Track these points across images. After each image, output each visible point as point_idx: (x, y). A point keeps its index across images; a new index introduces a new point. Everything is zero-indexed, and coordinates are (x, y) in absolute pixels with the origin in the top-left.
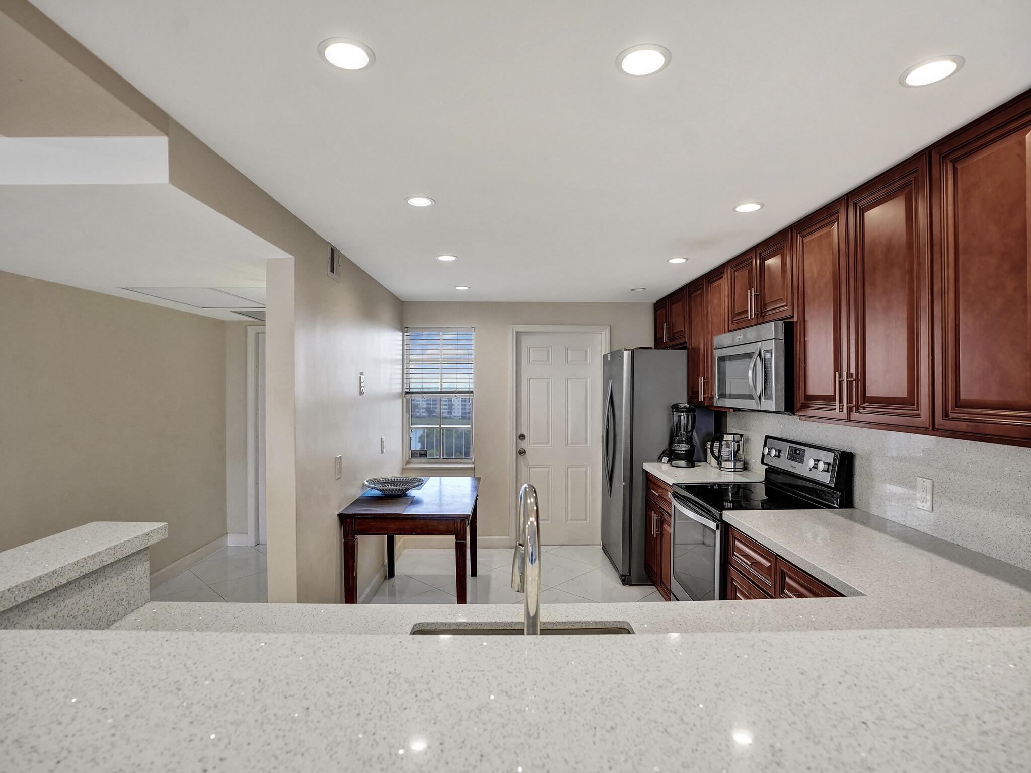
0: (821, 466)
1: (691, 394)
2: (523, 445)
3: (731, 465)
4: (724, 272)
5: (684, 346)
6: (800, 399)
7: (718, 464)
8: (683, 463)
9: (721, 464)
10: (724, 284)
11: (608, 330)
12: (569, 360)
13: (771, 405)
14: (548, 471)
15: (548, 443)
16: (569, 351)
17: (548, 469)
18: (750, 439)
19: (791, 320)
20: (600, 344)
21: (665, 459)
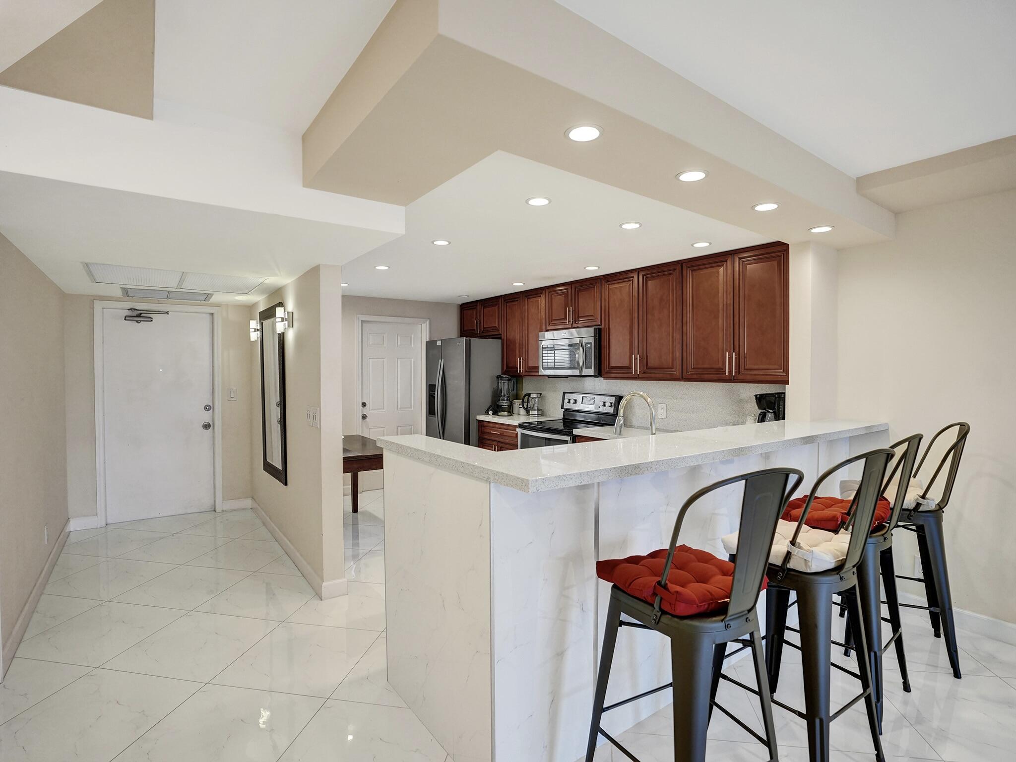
0: (608, 404)
1: (505, 368)
2: (366, 411)
3: (536, 412)
4: (542, 294)
5: (499, 336)
6: (605, 368)
7: (527, 413)
8: (506, 413)
9: (529, 412)
10: (542, 301)
11: (428, 322)
12: (399, 344)
13: (591, 372)
14: (384, 430)
15: (383, 409)
16: (399, 337)
17: (383, 429)
18: (545, 396)
19: (600, 327)
20: (422, 333)
21: (491, 413)
